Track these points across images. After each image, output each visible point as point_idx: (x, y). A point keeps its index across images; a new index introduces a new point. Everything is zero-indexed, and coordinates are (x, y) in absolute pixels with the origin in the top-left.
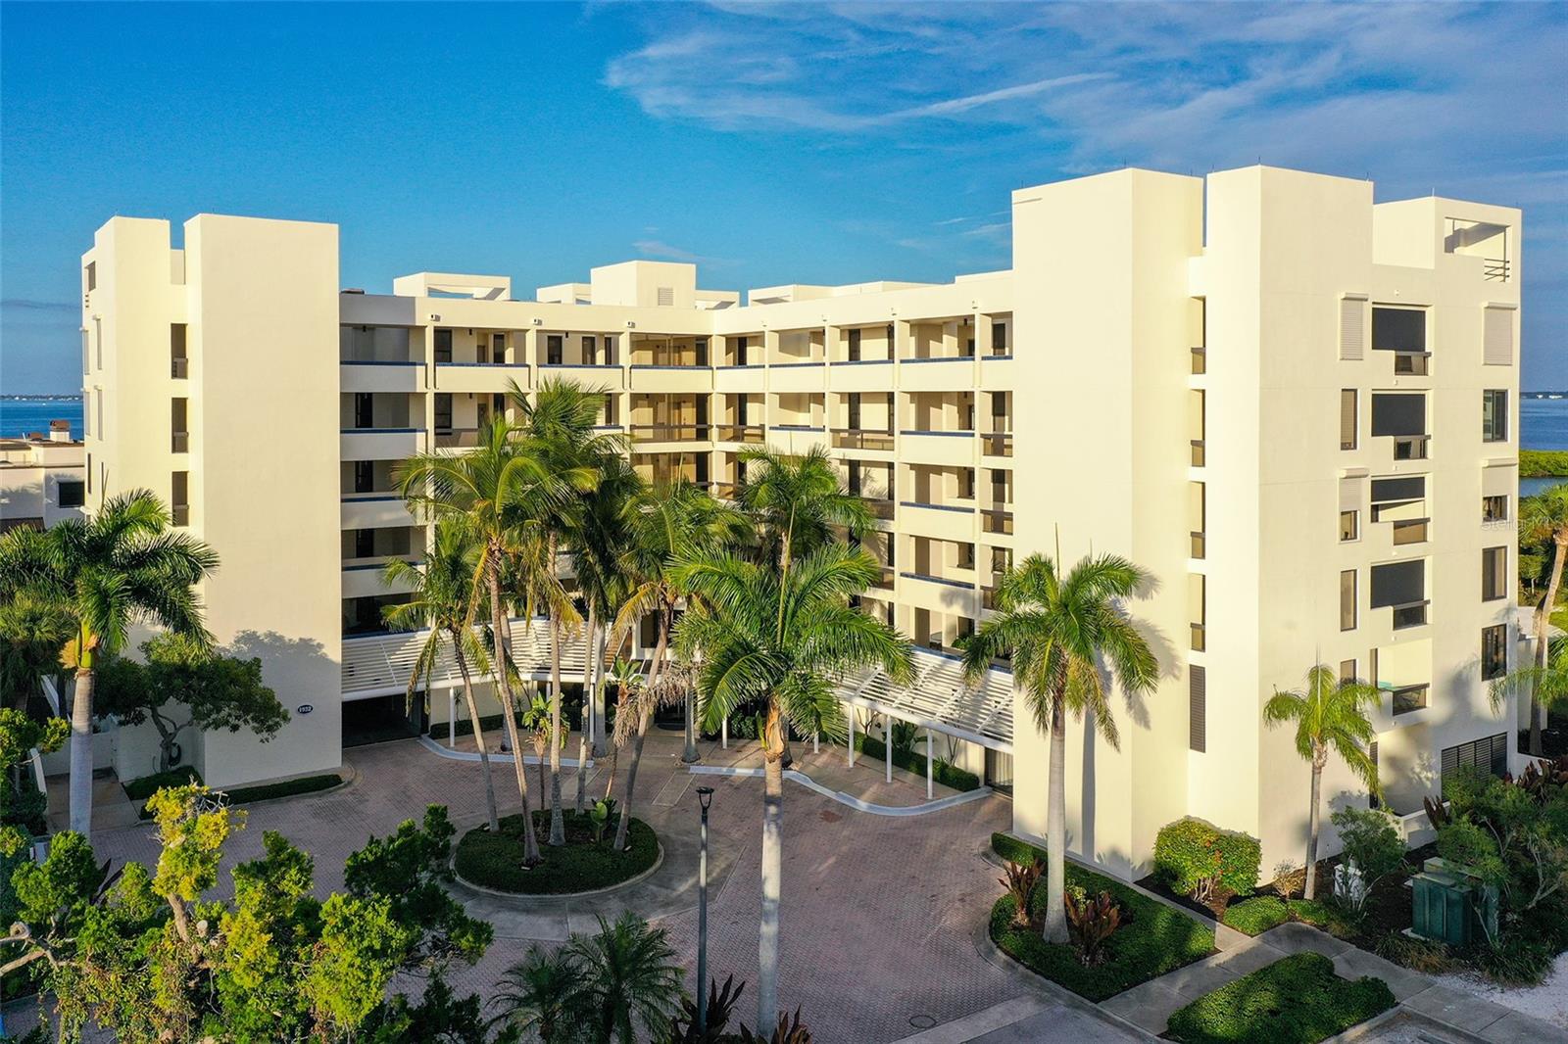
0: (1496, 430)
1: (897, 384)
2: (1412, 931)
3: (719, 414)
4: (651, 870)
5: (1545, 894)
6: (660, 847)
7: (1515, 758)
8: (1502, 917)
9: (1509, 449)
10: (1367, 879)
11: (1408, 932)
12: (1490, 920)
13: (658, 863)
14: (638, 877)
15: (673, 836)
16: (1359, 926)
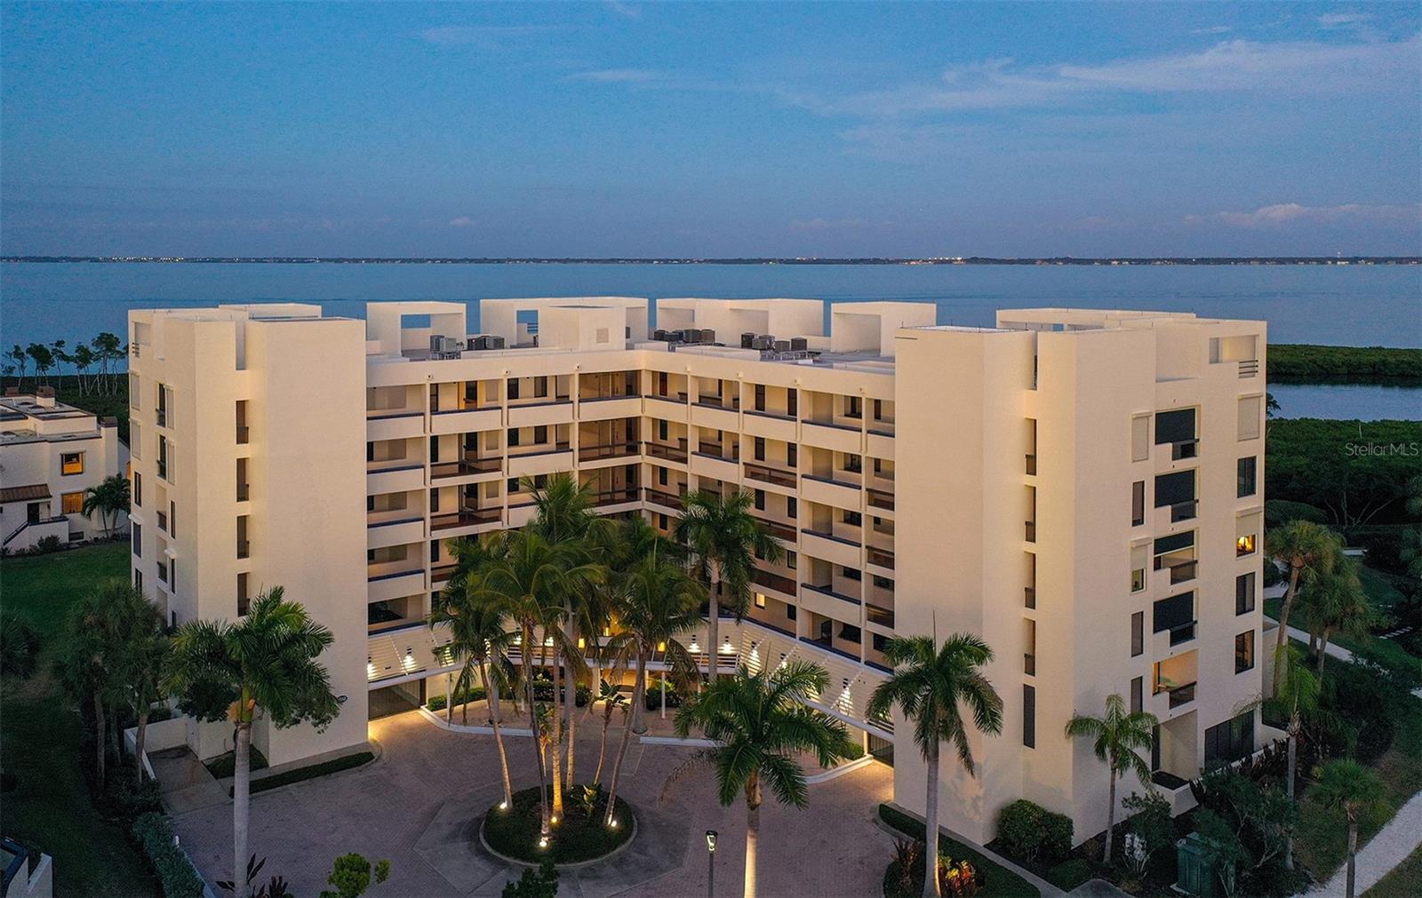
0: (1246, 489)
1: (799, 437)
2: (1177, 886)
3: (646, 434)
4: (631, 839)
5: (1268, 858)
6: (634, 818)
7: (1259, 729)
8: (1238, 874)
9: (1257, 501)
10: (1147, 849)
11: (1174, 887)
12: (1229, 883)
13: (635, 832)
14: (623, 846)
15: (639, 805)
16: (1141, 883)
